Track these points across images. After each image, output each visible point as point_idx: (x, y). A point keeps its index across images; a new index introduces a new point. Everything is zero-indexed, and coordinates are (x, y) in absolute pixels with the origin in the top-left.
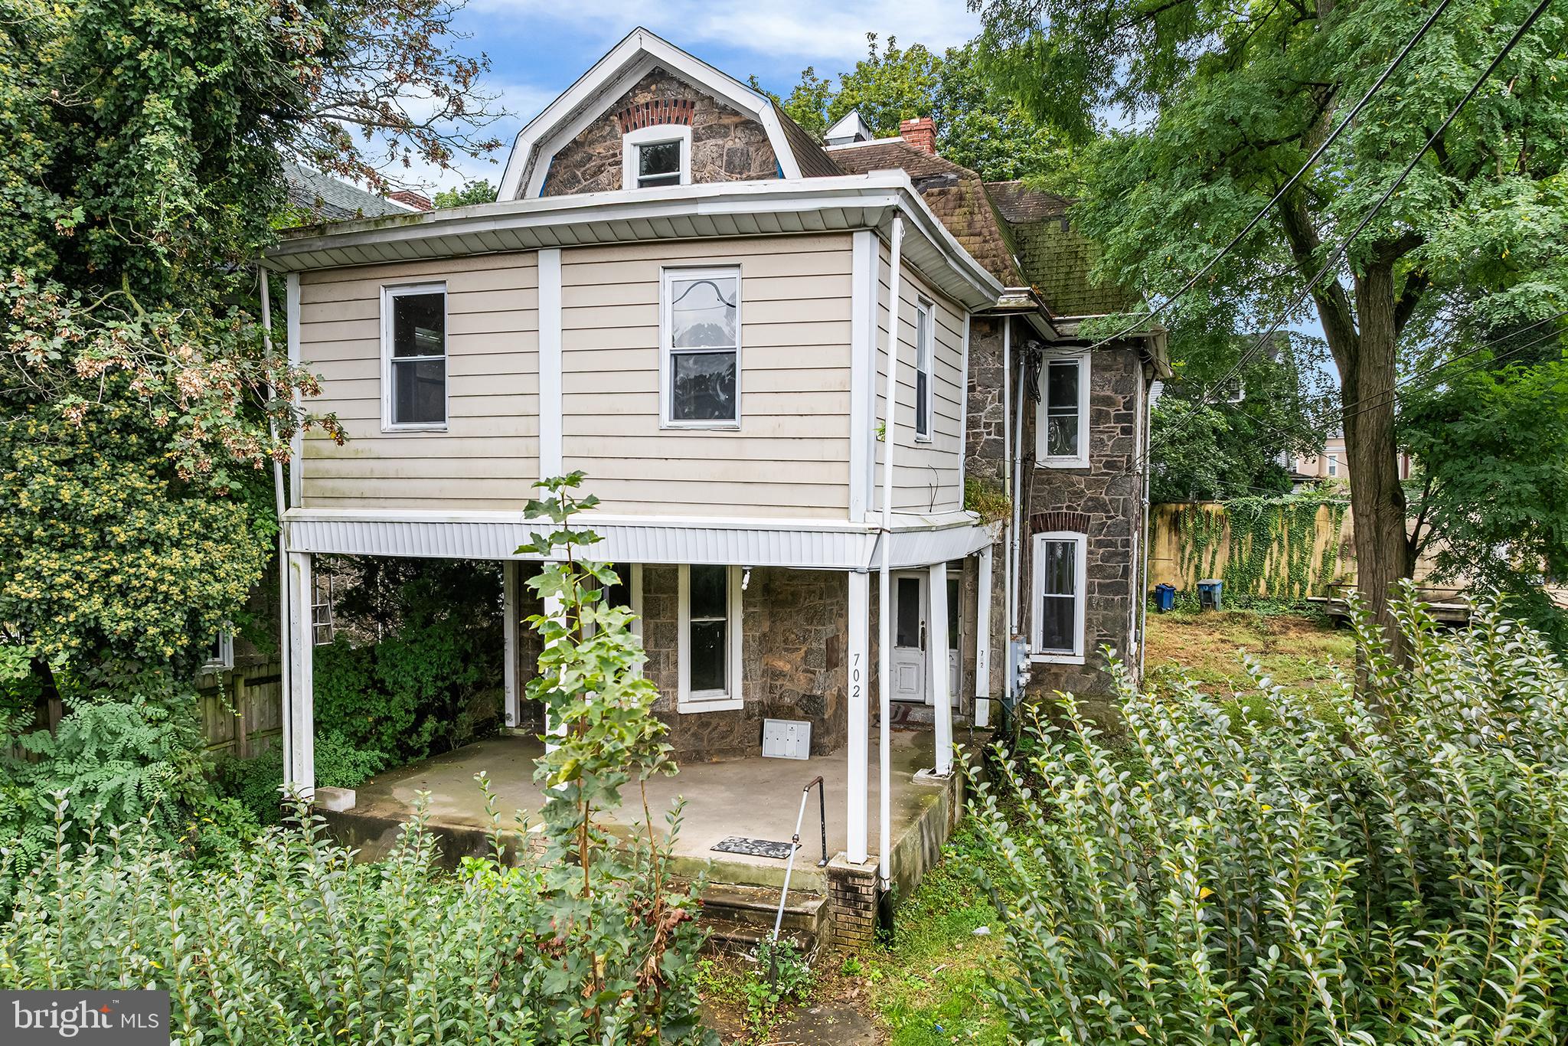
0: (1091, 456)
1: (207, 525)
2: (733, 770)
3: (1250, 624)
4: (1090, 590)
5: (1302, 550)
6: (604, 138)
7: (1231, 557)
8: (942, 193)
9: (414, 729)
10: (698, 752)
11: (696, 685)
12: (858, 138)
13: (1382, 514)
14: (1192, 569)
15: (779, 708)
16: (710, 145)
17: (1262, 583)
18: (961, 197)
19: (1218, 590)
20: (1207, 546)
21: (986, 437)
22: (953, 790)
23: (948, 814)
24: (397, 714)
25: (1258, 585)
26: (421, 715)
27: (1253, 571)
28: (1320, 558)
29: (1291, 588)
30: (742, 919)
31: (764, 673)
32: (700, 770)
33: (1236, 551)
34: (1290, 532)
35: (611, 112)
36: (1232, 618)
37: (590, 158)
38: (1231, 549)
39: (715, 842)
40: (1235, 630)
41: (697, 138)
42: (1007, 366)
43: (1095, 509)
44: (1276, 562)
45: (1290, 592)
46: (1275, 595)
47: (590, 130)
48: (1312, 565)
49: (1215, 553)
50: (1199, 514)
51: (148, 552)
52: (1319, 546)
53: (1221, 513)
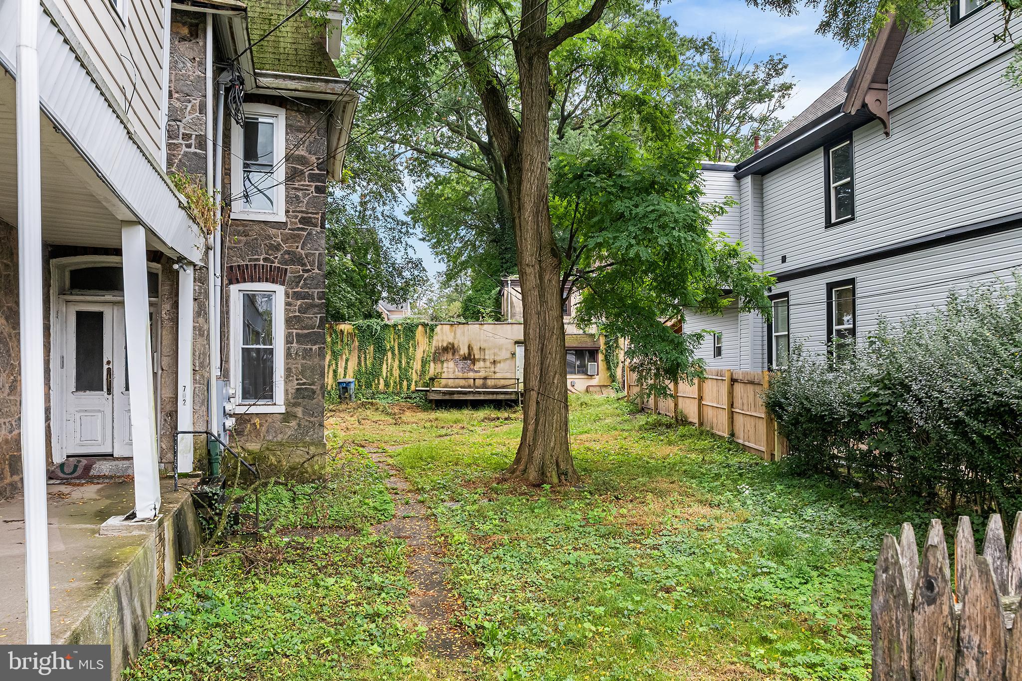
0: (287, 212)
3: (377, 409)
4: (288, 341)
5: (408, 357)
7: (359, 364)
13: (543, 265)
14: (331, 373)
17: (382, 381)
19: (352, 386)
20: (341, 355)
21: (184, 149)
22: (162, 539)
23: (156, 572)
25: (379, 383)
27: (375, 373)
28: (420, 363)
29: (401, 384)
33: (363, 359)
34: (399, 344)
36: (363, 405)
38: (359, 357)
40: (368, 412)
43: (292, 263)
44: (391, 366)
45: (401, 387)
46: (391, 389)
48: (415, 368)
49: (347, 360)
50: (335, 332)
52: (419, 354)
53: (350, 331)
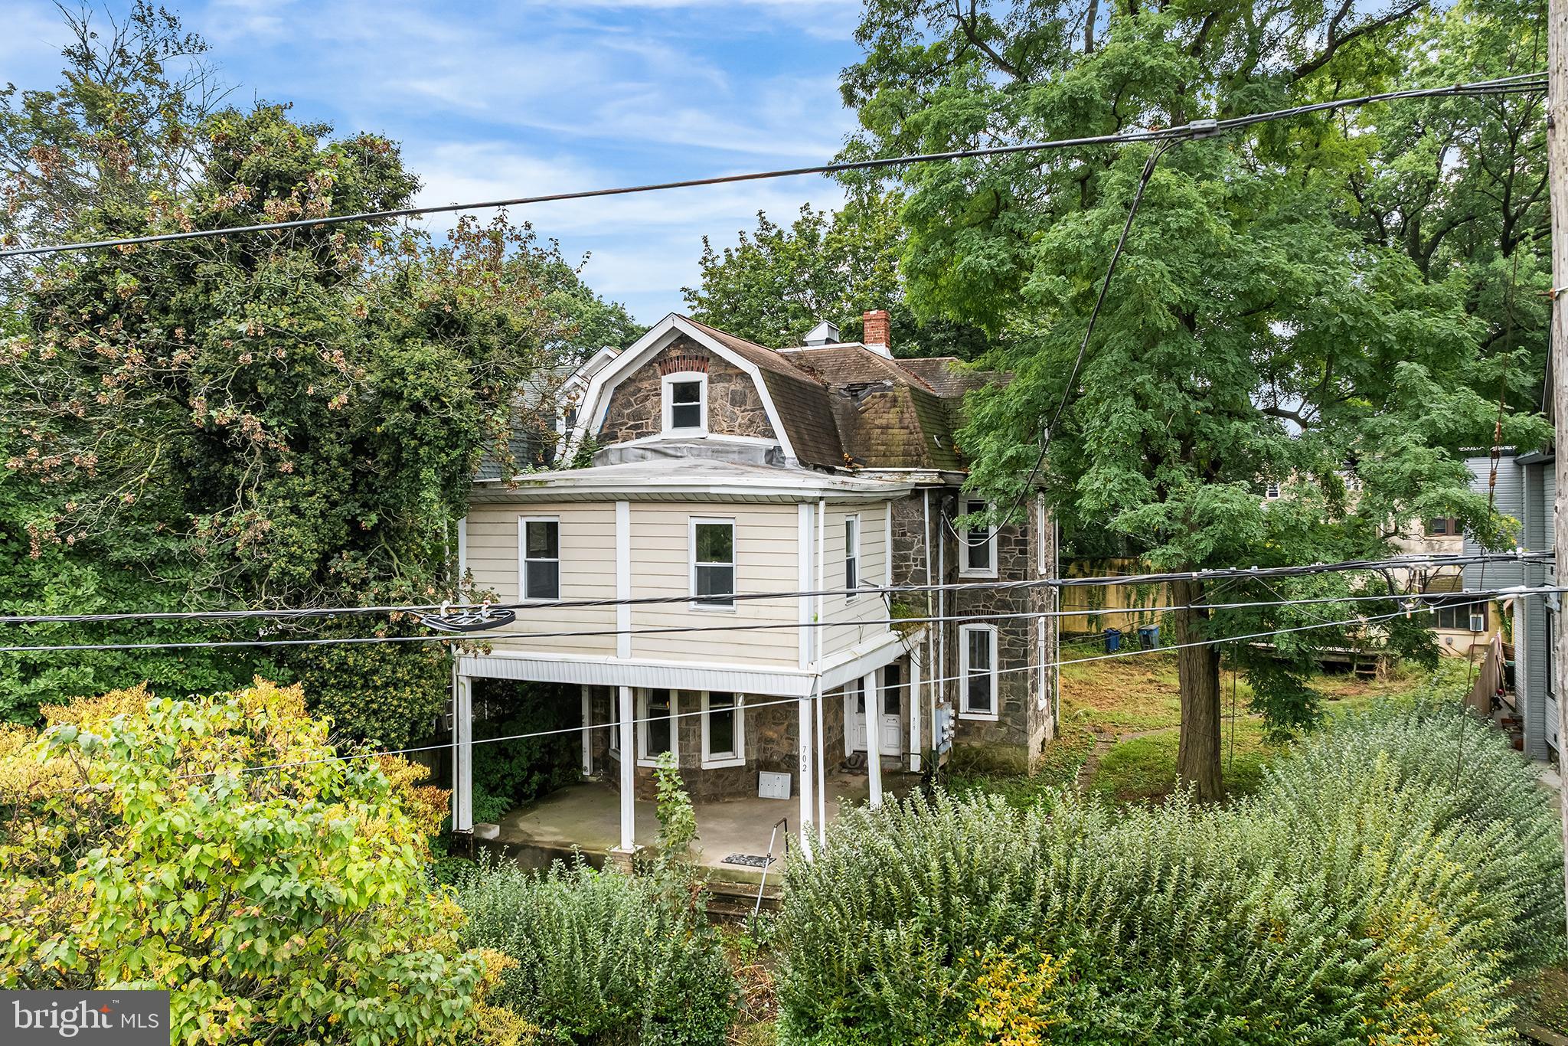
0: (999, 569)
1: (421, 669)
2: (737, 808)
4: (1001, 666)
6: (649, 378)
8: (883, 396)
9: (527, 781)
10: (715, 795)
11: (714, 749)
12: (828, 341)
15: (770, 763)
16: (720, 387)
18: (895, 400)
19: (1155, 634)
20: (1148, 595)
21: (914, 567)
24: (517, 771)
26: (531, 771)
30: (739, 904)
31: (760, 740)
32: (717, 807)
35: (653, 361)
36: (1166, 658)
37: (640, 390)
38: (1168, 598)
39: (724, 857)
41: (711, 381)
42: (927, 520)
43: (1002, 608)
47: (640, 371)
49: (1154, 601)
51: (391, 689)
